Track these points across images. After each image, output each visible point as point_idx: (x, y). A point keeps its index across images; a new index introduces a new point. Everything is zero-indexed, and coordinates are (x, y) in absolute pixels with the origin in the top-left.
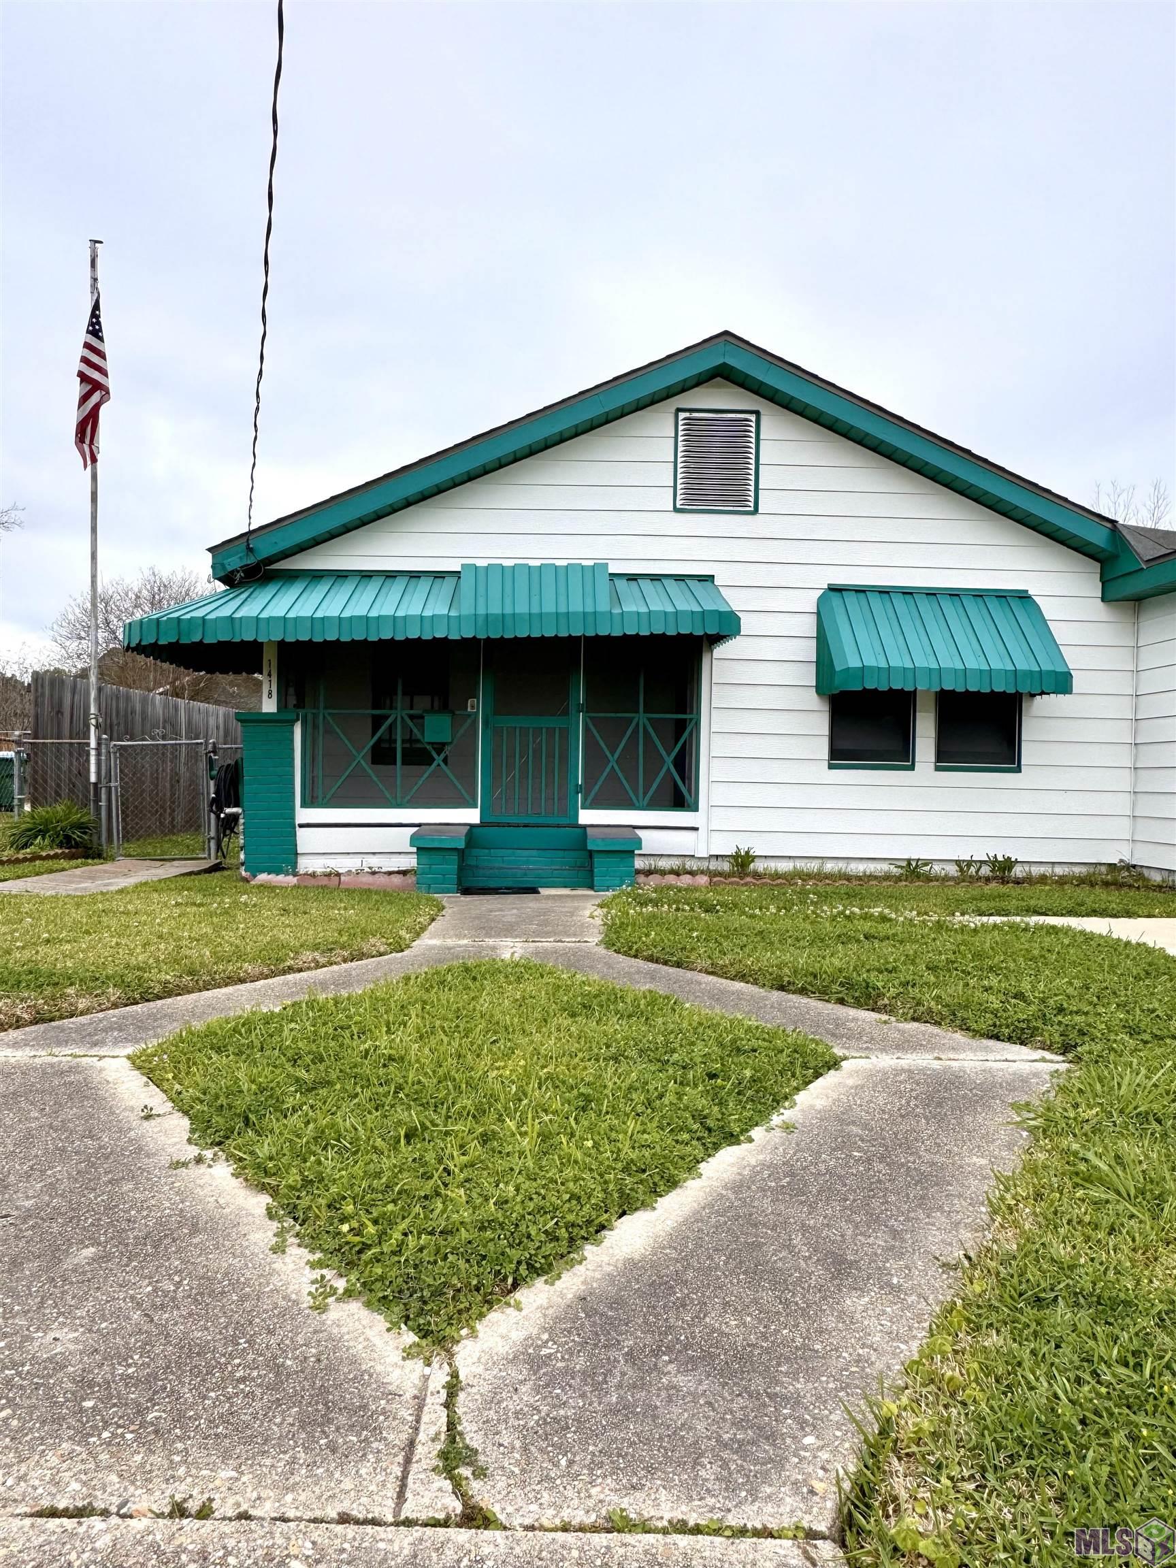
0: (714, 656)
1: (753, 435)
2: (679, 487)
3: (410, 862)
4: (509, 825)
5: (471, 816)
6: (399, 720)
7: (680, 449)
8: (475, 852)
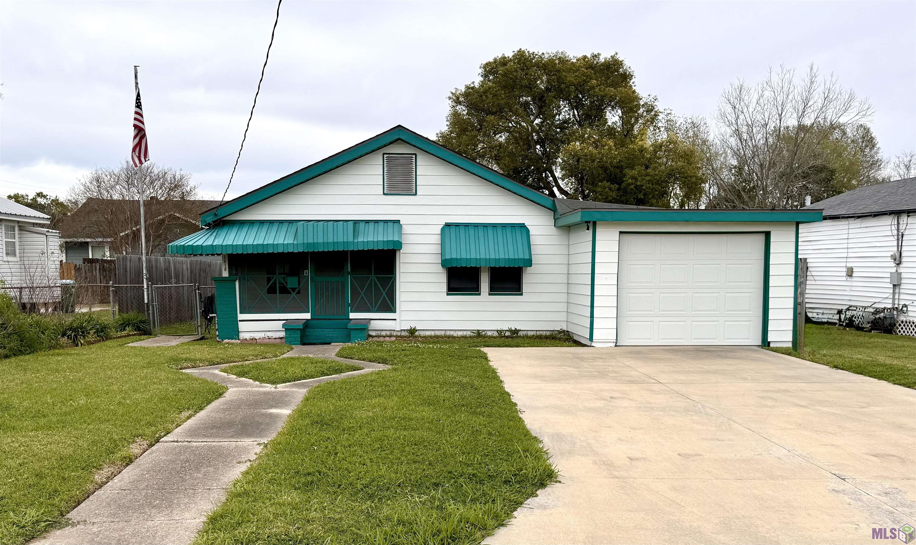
0: (401, 252)
1: (414, 163)
2: (385, 185)
3: (282, 334)
4: (322, 319)
5: (307, 316)
6: (277, 280)
7: (385, 169)
8: (308, 330)
